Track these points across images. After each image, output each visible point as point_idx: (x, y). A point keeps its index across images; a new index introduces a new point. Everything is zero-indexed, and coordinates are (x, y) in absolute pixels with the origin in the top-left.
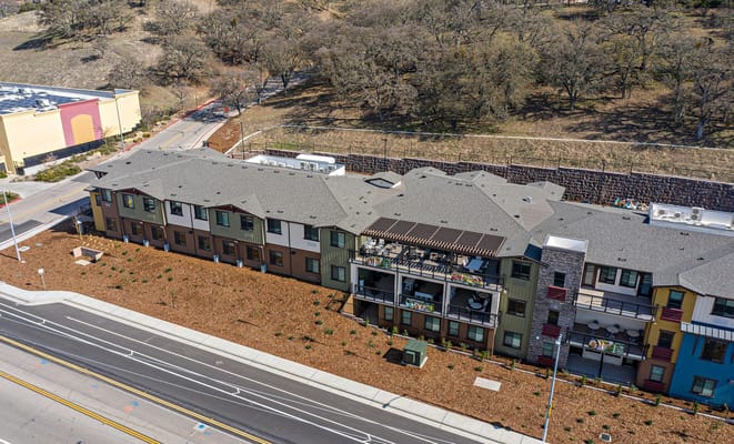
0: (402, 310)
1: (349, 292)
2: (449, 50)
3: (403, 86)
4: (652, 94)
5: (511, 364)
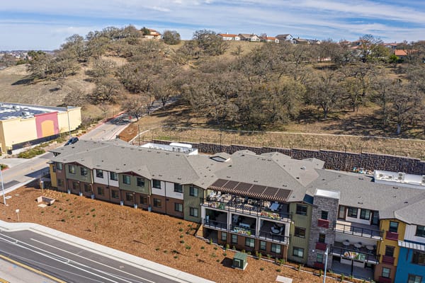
0: (232, 234)
1: (200, 224)
2: (256, 86)
3: (230, 105)
4: (371, 109)
5: (298, 268)
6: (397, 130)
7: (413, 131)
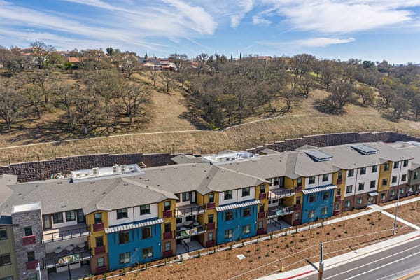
4: (56, 115)
6: (84, 130)
7: (98, 130)
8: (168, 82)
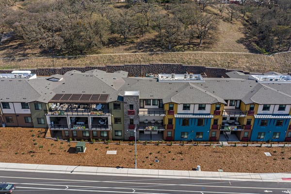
0: (72, 131)
1: (47, 128)
2: (75, 22)
3: (57, 38)
5: (119, 143)
6: (169, 47)
7: (178, 47)
8: (232, 13)
